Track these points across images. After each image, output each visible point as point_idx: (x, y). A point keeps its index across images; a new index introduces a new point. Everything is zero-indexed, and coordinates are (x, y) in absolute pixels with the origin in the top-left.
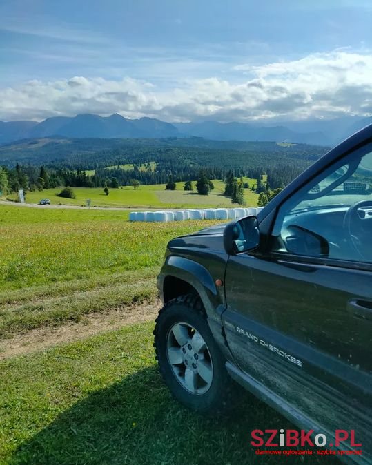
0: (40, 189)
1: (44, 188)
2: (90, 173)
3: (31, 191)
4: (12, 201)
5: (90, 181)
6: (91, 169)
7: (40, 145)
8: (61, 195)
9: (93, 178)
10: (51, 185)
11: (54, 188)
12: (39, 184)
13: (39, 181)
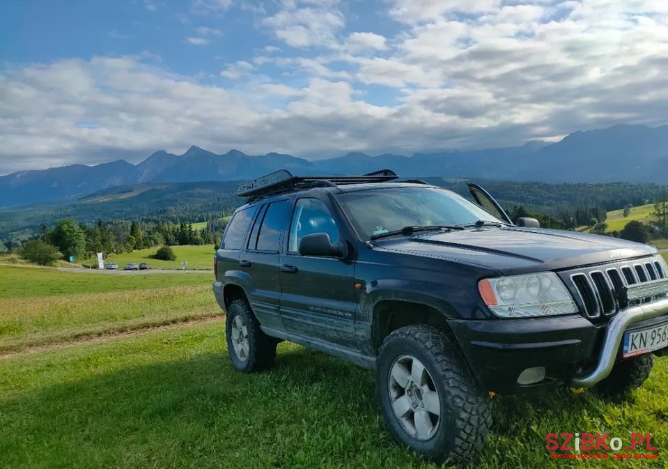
0: (129, 251)
1: (135, 249)
2: (198, 227)
3: (117, 253)
4: (89, 267)
5: (199, 237)
6: (201, 220)
7: (134, 194)
8: (156, 257)
9: (203, 232)
10: (144, 245)
11: (149, 247)
12: (128, 244)
13: (129, 240)
